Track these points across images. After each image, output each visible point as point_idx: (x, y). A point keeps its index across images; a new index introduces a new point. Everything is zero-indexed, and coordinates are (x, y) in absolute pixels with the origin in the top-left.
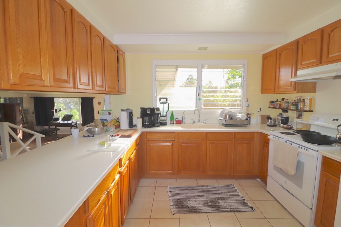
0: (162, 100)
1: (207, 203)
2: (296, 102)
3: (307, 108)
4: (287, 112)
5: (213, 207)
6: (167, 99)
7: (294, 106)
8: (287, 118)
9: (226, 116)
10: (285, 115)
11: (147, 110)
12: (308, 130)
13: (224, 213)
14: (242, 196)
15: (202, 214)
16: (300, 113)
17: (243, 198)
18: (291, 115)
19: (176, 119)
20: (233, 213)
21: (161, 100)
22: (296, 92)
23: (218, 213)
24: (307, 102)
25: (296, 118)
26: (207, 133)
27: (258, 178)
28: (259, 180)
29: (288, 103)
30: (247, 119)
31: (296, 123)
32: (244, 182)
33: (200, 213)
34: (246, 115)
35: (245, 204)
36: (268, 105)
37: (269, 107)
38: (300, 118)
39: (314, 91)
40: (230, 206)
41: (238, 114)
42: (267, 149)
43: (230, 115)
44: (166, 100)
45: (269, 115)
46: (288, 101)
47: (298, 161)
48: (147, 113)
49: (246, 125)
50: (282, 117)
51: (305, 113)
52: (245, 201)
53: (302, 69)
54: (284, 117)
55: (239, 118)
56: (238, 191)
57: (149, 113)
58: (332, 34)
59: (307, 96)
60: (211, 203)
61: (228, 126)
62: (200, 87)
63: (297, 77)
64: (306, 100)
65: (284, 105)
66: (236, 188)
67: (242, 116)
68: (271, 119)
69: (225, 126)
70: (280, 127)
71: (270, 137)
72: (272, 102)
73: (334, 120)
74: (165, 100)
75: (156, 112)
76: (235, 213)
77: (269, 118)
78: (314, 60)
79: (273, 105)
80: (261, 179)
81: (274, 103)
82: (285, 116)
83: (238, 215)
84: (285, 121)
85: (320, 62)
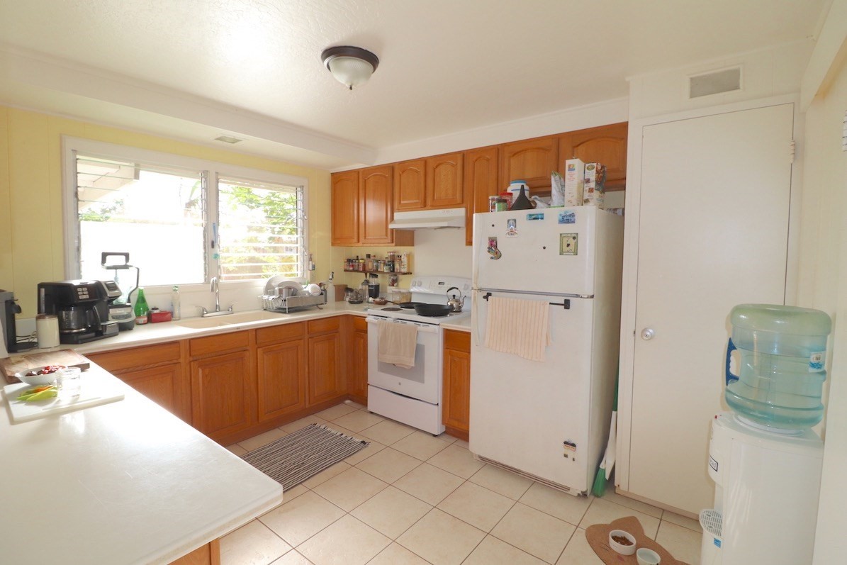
0: (111, 261)
1: (291, 470)
2: (389, 260)
3: (404, 270)
4: (376, 276)
5: (305, 469)
6: (127, 256)
7: (388, 267)
8: (377, 287)
9: (281, 291)
10: (373, 281)
11: (79, 289)
12: (408, 301)
13: (329, 469)
14: (339, 434)
15: (294, 489)
16: (395, 278)
17: (343, 436)
18: (382, 280)
19: (153, 309)
20: (342, 462)
21: (108, 258)
22: (394, 244)
23: (320, 474)
24: (404, 259)
25: (390, 285)
26: (256, 330)
27: (346, 399)
28: (348, 402)
29: (377, 261)
30: (322, 294)
31: (390, 293)
32: (328, 413)
33: (289, 489)
34: (318, 287)
35: (350, 442)
36: (342, 265)
37: (346, 270)
38: (395, 284)
39: (412, 244)
40: (332, 455)
41: (303, 286)
42: (362, 341)
43: (290, 288)
44: (124, 257)
45: (345, 284)
46: (377, 258)
47: (418, 345)
48: (80, 297)
49: (320, 306)
50: (369, 286)
51: (401, 277)
52: (349, 438)
53: (399, 210)
54: (372, 286)
55: (308, 292)
56: (329, 429)
57: (85, 297)
58: (437, 170)
59: (403, 250)
60: (299, 466)
61: (292, 310)
62: (214, 227)
63: (395, 223)
64: (402, 257)
65: (370, 266)
66: (323, 427)
67: (312, 288)
68: (351, 290)
69: (285, 313)
70: (368, 302)
71: (369, 319)
72: (349, 261)
73: (439, 283)
74: (120, 261)
75: (110, 294)
76: (345, 460)
77: (348, 290)
78: (417, 201)
79: (352, 264)
80: (351, 400)
81: (352, 262)
82: (374, 284)
83: (349, 460)
84: (375, 292)
85: (424, 206)
